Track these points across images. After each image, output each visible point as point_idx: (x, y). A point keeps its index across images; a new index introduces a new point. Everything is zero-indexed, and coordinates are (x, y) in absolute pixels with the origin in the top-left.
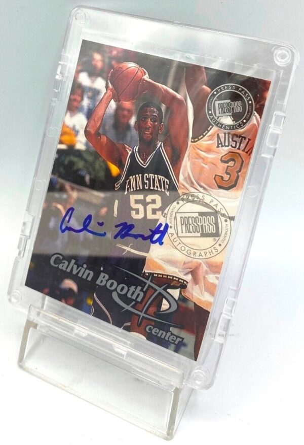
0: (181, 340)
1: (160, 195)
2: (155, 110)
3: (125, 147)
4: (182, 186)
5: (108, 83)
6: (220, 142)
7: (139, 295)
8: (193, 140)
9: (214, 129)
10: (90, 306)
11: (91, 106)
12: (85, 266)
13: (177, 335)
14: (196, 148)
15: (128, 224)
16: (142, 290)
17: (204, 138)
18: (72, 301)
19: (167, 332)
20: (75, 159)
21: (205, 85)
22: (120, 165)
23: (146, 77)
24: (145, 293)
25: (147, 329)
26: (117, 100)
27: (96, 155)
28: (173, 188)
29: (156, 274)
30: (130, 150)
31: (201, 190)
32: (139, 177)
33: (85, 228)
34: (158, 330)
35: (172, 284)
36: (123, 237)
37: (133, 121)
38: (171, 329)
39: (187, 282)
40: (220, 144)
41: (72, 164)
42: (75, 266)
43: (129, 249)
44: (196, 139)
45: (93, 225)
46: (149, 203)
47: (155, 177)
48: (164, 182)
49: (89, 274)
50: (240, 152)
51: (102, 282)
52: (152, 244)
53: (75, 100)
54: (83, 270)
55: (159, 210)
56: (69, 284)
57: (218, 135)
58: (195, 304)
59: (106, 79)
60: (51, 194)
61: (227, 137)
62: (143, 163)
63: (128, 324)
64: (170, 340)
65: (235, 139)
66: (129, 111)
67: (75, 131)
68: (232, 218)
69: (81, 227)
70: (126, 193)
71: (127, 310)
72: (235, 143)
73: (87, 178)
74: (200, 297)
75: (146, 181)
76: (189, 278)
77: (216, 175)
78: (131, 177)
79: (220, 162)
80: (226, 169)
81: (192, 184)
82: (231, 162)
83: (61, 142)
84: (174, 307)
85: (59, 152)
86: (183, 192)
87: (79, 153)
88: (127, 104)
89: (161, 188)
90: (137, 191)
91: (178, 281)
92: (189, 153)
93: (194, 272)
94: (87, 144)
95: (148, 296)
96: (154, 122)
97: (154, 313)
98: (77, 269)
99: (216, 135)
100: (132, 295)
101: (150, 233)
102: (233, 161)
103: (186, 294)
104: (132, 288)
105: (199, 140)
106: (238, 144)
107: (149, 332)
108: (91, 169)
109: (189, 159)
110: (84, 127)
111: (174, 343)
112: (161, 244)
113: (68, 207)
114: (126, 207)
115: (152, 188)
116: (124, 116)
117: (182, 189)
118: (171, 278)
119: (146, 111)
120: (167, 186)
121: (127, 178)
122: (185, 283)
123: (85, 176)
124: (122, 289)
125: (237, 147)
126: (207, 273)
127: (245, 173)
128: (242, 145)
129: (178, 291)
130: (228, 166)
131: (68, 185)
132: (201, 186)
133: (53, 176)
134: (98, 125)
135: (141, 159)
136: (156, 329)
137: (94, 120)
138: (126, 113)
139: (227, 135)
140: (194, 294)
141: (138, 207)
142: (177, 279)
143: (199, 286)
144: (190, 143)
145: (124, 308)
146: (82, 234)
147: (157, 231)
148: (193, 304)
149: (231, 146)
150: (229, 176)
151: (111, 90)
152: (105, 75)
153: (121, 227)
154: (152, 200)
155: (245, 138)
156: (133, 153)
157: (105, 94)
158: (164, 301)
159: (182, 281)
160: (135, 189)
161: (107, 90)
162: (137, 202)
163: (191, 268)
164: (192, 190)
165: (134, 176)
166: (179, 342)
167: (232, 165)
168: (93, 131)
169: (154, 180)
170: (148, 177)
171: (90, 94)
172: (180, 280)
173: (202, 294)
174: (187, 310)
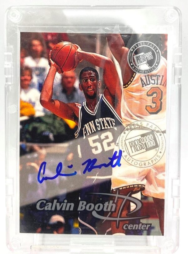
0: (150, 225)
1: (110, 132)
2: (92, 72)
3: (75, 105)
4: (124, 120)
5: (50, 61)
6: (143, 83)
7: (112, 206)
8: (124, 87)
9: (137, 75)
10: (77, 228)
11: (41, 81)
12: (66, 201)
13: (146, 223)
14: (128, 92)
15: (92, 160)
16: (113, 203)
17: (132, 83)
18: (62, 230)
19: (138, 224)
20: (37, 125)
21: (124, 46)
22: (75, 119)
23: (79, 50)
24: (116, 204)
25: (124, 228)
26: (61, 72)
27: (54, 117)
28: (118, 123)
29: (121, 188)
30: (80, 106)
31: (138, 119)
32: (92, 123)
33: (59, 173)
34: (132, 225)
35: (134, 191)
36: (90, 170)
37: (77, 84)
38: (141, 221)
39: (144, 185)
40: (144, 84)
41: (35, 129)
42: (58, 204)
43: (96, 177)
44: (126, 85)
45: (64, 170)
46: (103, 140)
47: (103, 120)
48: (111, 121)
49: (70, 206)
50: (159, 86)
51: (82, 208)
52: (113, 168)
53: (26, 80)
54: (65, 204)
55: (112, 142)
56: (57, 218)
57: (141, 78)
58: (153, 198)
59: (48, 58)
60: (24, 157)
61: (147, 78)
62: (92, 112)
63: (110, 229)
64: (142, 228)
65: (153, 78)
66: (72, 77)
67: (32, 103)
68: (164, 132)
69: (56, 174)
70: (84, 137)
71: (106, 220)
72: (153, 81)
73: (51, 136)
74: (155, 192)
75: (97, 125)
76: (145, 182)
77: (146, 106)
78: (86, 125)
79: (147, 96)
80: (152, 100)
81: (131, 117)
82: (154, 94)
83: (22, 115)
84: (140, 205)
85: (22, 123)
86: (126, 125)
87: (39, 120)
88: (69, 73)
89: (110, 126)
90: (93, 134)
91: (138, 187)
92: (124, 96)
93: (147, 177)
94: (44, 111)
95: (119, 205)
96: (93, 80)
97: (127, 215)
98: (60, 205)
99: (140, 79)
100: (107, 209)
101: (110, 161)
102: (155, 93)
103: (146, 193)
104: (106, 204)
105: (129, 85)
106: (156, 81)
107: (127, 229)
108: (52, 129)
109: (125, 101)
110: (39, 98)
111: (145, 230)
112: (120, 165)
113: (41, 162)
114: (87, 148)
115: (103, 128)
116: (69, 82)
117: (125, 122)
118: (133, 186)
119: (85, 75)
120: (114, 124)
121: (82, 126)
122: (143, 186)
123: (49, 135)
124: (99, 207)
125: (156, 83)
126: (156, 174)
127: (165, 99)
128: (159, 81)
129: (139, 193)
130: (153, 98)
131: (36, 146)
132: (138, 117)
133: (22, 143)
134: (50, 94)
135: (90, 109)
136: (131, 225)
137: (46, 91)
138: (70, 79)
139: (147, 77)
140: (151, 191)
141: (96, 145)
142: (137, 186)
143: (154, 185)
144: (123, 89)
145: (103, 220)
146: (57, 179)
147: (114, 157)
148: (152, 198)
149: (152, 83)
150: (155, 104)
151: (54, 65)
152: (46, 55)
153: (87, 163)
154: (105, 136)
155: (160, 76)
156: (83, 107)
157: (50, 69)
158: (132, 204)
159: (141, 186)
160: (91, 133)
161: (50, 66)
162: (94, 141)
163: (145, 175)
164: (132, 121)
165: (88, 124)
166: (149, 227)
167: (156, 96)
168: (47, 100)
169: (103, 122)
170: (98, 121)
171: (37, 72)
172: (139, 186)
173: (156, 189)
174: (149, 204)
